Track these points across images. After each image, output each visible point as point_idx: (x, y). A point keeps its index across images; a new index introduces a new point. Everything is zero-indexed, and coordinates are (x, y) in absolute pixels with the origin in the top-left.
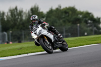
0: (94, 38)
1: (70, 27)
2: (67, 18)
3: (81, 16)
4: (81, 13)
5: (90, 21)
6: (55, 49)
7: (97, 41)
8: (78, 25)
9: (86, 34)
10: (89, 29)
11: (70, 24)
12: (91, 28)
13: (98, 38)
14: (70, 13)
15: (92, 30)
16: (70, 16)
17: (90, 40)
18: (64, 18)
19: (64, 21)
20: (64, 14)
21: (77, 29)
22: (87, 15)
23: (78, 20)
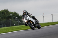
0: (19, 27)
1: (5, 21)
2: (4, 16)
3: (11, 15)
4: (12, 13)
5: (16, 18)
6: (35, 27)
7: (21, 29)
8: (10, 20)
9: (14, 25)
10: (16, 22)
11: (5, 19)
12: (17, 21)
13: (22, 27)
14: (5, 13)
15: (18, 23)
16: (5, 15)
17: (17, 28)
18: (2, 16)
19: (2, 18)
20: (2, 14)
21: (9, 22)
22: (15, 14)
23: (10, 17)
